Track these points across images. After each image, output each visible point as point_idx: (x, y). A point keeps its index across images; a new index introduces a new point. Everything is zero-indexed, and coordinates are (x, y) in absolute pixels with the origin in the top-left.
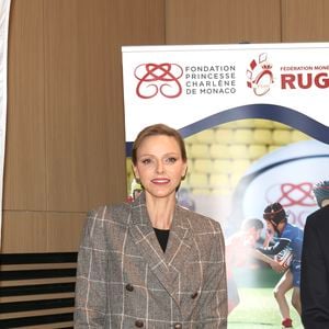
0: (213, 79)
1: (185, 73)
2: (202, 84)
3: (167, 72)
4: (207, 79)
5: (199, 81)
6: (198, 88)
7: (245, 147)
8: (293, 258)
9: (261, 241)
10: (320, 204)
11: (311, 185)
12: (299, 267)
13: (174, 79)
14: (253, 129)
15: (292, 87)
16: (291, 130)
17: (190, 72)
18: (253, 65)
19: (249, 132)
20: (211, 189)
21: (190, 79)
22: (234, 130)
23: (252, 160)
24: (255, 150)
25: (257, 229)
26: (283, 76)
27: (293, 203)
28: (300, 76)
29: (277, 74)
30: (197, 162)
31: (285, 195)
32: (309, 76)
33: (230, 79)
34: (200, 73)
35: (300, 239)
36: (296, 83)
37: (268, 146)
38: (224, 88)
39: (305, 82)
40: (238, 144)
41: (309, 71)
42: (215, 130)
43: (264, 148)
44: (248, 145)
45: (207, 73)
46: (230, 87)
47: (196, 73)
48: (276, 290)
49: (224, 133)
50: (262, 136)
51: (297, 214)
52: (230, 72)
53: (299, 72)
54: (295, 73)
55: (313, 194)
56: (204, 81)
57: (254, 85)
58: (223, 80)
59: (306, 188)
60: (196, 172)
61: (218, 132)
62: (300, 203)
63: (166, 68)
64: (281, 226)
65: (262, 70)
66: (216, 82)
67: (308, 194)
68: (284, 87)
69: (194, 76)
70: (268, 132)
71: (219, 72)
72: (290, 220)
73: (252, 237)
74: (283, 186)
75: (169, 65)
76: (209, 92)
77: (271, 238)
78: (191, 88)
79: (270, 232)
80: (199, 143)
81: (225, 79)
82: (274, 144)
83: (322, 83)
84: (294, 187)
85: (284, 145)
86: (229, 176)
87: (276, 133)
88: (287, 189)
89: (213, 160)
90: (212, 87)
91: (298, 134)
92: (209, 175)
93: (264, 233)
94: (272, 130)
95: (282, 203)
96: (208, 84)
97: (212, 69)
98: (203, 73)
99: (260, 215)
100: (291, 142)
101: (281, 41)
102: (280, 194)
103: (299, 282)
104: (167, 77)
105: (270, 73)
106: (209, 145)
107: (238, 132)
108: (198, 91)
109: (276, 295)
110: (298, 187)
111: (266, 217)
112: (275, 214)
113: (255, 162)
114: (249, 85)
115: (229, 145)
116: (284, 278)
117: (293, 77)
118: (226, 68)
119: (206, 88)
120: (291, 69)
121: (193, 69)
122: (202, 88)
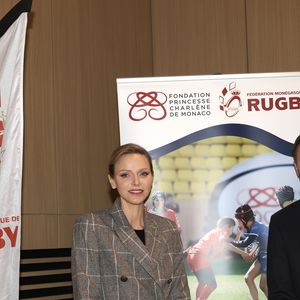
0: (192, 104)
1: (169, 99)
2: (183, 108)
3: (154, 99)
4: (187, 104)
5: (180, 106)
6: (180, 112)
7: (219, 159)
8: (260, 250)
9: (233, 236)
10: (281, 205)
11: (274, 189)
12: (265, 257)
13: (161, 105)
14: (226, 144)
15: (257, 109)
16: (256, 145)
17: (173, 99)
18: (225, 92)
19: (222, 147)
20: (192, 194)
21: (173, 104)
22: (210, 145)
23: (225, 170)
24: (227, 162)
25: (230, 227)
26: (249, 101)
27: (260, 204)
28: (263, 100)
29: (244, 98)
30: (180, 172)
31: (253, 198)
32: (271, 100)
33: (206, 104)
34: (181, 99)
35: (266, 234)
36: (260, 106)
37: (237, 158)
38: (201, 111)
39: (267, 105)
40: (213, 157)
41: (271, 96)
42: (194, 145)
43: (234, 159)
44: (221, 158)
45: (187, 99)
46: (206, 110)
47: (178, 99)
48: (246, 276)
49: (201, 148)
50: (232, 150)
51: (263, 214)
52: (205, 98)
53: (263, 97)
54: (259, 98)
55: (275, 197)
56: (185, 106)
57: (225, 108)
59: (270, 192)
60: (179, 180)
61: (197, 147)
62: (265, 204)
63: (153, 95)
64: (249, 223)
65: (232, 96)
66: (195, 106)
67: (271, 197)
68: (250, 109)
69: (176, 102)
70: (238, 147)
71: (197, 98)
72: (257, 218)
73: (225, 233)
74: (250, 191)
75: (156, 94)
76: (189, 114)
77: (242, 234)
78: (174, 112)
79: (240, 229)
80: (181, 157)
81: (201, 104)
82: (243, 156)
83: (282, 106)
84: (260, 191)
85: (251, 157)
86: (206, 183)
87: (244, 146)
88: (254, 193)
89: (193, 170)
90: (191, 111)
91: (262, 148)
92: (190, 183)
93: (235, 229)
94: (241, 145)
95: (250, 205)
96: (188, 108)
97: (191, 95)
98: (184, 99)
99: (232, 215)
100: (257, 154)
101: (248, 72)
102: (248, 198)
103: (265, 269)
104: (154, 103)
105: (239, 99)
106: (190, 158)
107: (213, 147)
108: (179, 114)
109: (247, 280)
110: (263, 191)
111: (237, 216)
112: (245, 214)
113: (228, 172)
114: (222, 108)
115: (206, 158)
116: (253, 266)
117: (257, 101)
118: (202, 95)
119: (186, 111)
120: (256, 94)
121: (176, 96)
122: (183, 111)
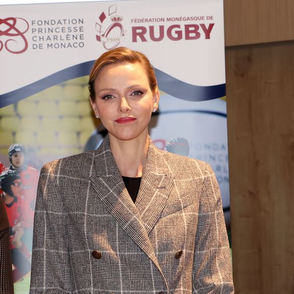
0: (61, 33)
1: (31, 27)
2: (49, 38)
3: (12, 27)
4: (55, 33)
5: (46, 36)
6: (45, 43)
11: (164, 142)
13: (20, 34)
15: (144, 40)
17: (36, 26)
18: (102, 17)
21: (36, 33)
22: (83, 86)
26: (134, 29)
28: (152, 28)
29: (128, 27)
32: (162, 28)
33: (79, 33)
34: (47, 27)
38: (72, 42)
39: (157, 34)
42: (64, 86)
45: (54, 27)
46: (79, 41)
47: (43, 27)
52: (78, 25)
53: (151, 24)
54: (147, 25)
56: (51, 35)
57: (103, 39)
58: (71, 34)
61: (67, 88)
63: (11, 22)
66: (64, 36)
69: (40, 31)
71: (67, 26)
75: (14, 20)
76: (56, 46)
78: (38, 43)
81: (73, 33)
83: (176, 36)
86: (79, 134)
90: (59, 42)
96: (55, 38)
97: (59, 22)
98: (50, 27)
104: (13, 31)
105: (120, 26)
106: (58, 102)
108: (45, 46)
114: (98, 38)
117: (144, 29)
118: (74, 21)
119: (53, 42)
120: (142, 21)
121: (40, 22)
122: (49, 42)
